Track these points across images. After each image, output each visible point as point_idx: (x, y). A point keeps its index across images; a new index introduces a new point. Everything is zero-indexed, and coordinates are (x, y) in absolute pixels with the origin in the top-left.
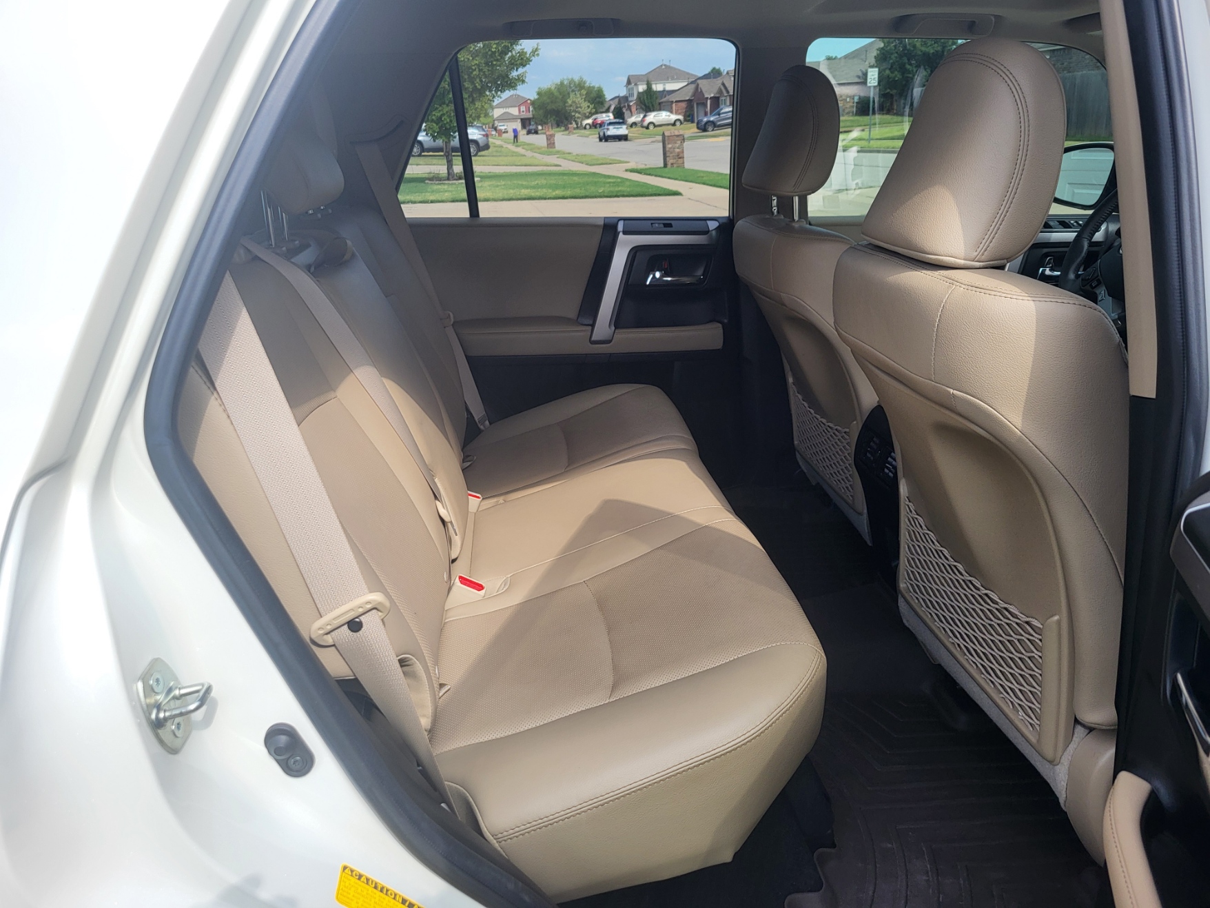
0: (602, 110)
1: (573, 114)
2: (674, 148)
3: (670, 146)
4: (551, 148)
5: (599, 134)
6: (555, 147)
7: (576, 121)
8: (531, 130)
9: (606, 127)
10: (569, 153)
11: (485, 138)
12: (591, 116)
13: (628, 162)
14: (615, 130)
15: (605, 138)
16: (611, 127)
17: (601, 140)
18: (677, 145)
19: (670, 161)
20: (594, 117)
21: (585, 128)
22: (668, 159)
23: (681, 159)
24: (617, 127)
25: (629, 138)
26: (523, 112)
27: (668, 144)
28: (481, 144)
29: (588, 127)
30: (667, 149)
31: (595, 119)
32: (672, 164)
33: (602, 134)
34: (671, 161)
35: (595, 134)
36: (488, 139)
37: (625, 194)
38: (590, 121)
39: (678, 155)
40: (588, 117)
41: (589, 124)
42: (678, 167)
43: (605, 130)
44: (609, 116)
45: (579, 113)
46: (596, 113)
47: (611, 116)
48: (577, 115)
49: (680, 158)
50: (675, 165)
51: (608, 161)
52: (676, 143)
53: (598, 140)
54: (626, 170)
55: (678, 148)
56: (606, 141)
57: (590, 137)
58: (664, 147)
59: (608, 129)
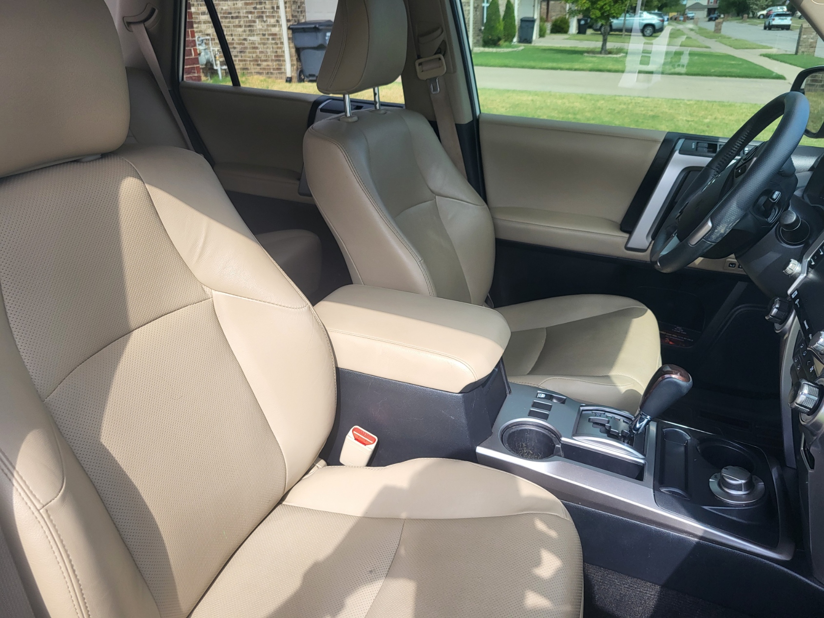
0: (778, 4)
1: (751, 6)
2: (809, 39)
3: (805, 36)
4: (717, 33)
5: (765, 23)
6: (720, 33)
7: (752, 12)
8: (713, 18)
9: (772, 18)
10: (729, 38)
11: (661, 23)
12: (767, 8)
13: (771, 48)
14: (780, 20)
15: (769, 27)
16: (777, 18)
17: (765, 28)
18: (812, 36)
19: (801, 49)
20: (770, 9)
21: (759, 18)
22: (800, 47)
23: (813, 49)
24: (782, 18)
25: (791, 28)
26: (711, 3)
27: (804, 35)
28: (657, 27)
29: (762, 17)
30: (801, 39)
31: (770, 10)
32: (803, 52)
33: (767, 23)
34: (803, 49)
35: (762, 23)
36: (663, 23)
37: (733, 75)
38: (764, 12)
39: (811, 45)
40: (764, 9)
41: (763, 15)
42: (808, 55)
43: (771, 21)
44: (783, 9)
45: (757, 5)
46: (773, 5)
47: (785, 9)
48: (755, 7)
49: (812, 47)
50: (805, 53)
51: (754, 46)
52: (811, 34)
53: (763, 28)
54: (761, 55)
55: (812, 39)
56: (770, 29)
57: (759, 25)
58: (799, 37)
59: (773, 19)
